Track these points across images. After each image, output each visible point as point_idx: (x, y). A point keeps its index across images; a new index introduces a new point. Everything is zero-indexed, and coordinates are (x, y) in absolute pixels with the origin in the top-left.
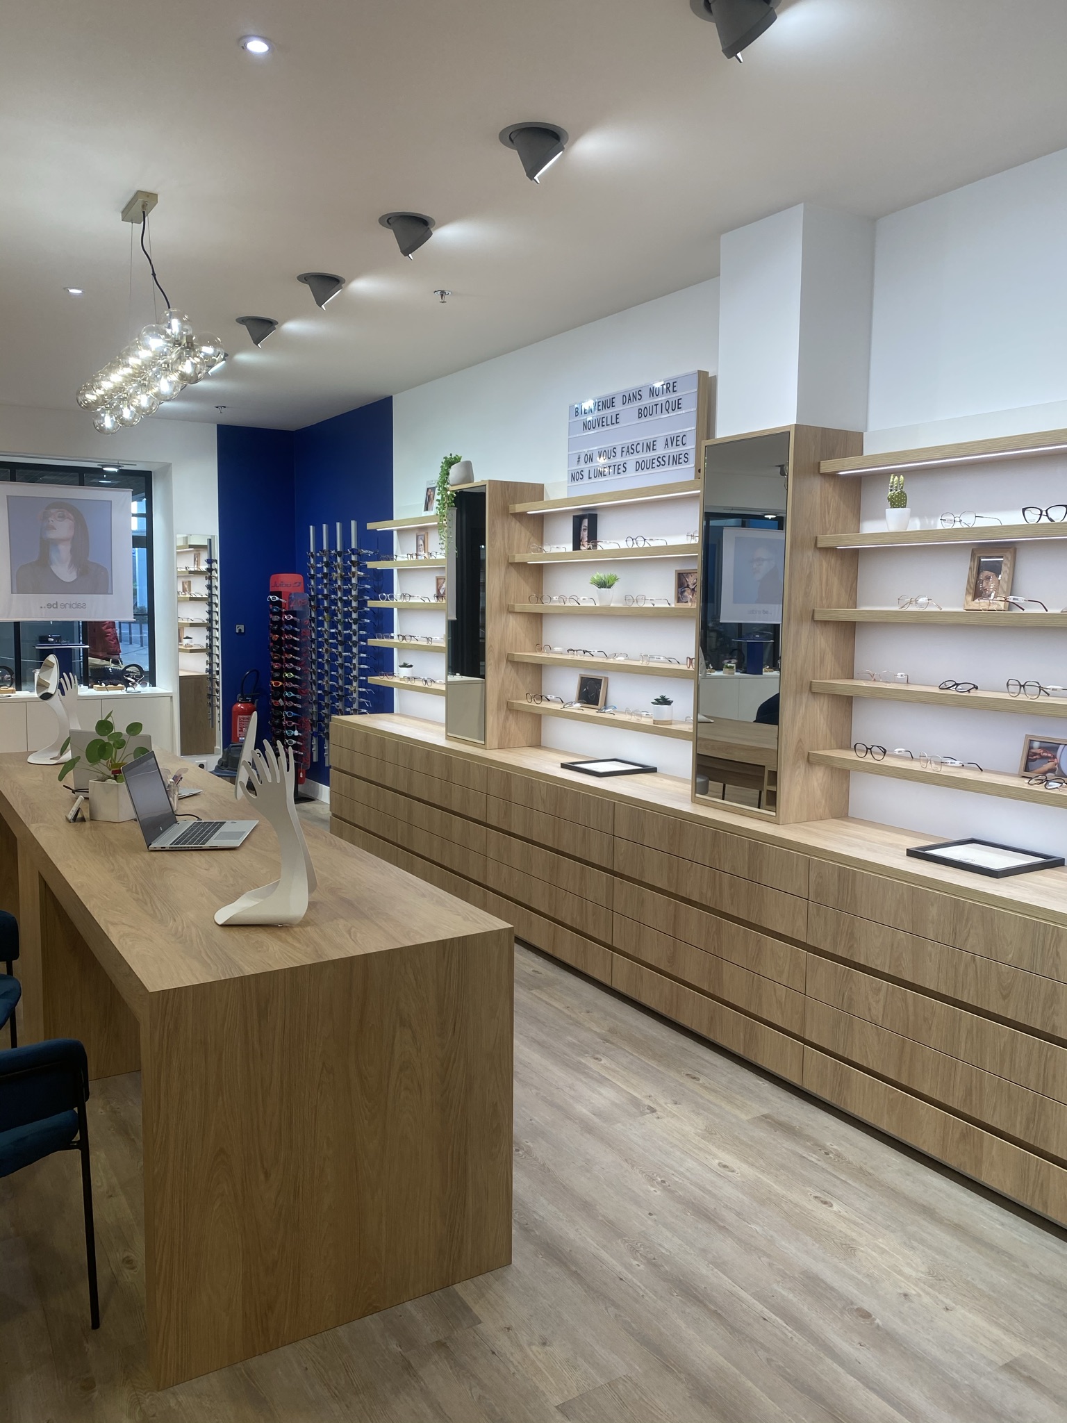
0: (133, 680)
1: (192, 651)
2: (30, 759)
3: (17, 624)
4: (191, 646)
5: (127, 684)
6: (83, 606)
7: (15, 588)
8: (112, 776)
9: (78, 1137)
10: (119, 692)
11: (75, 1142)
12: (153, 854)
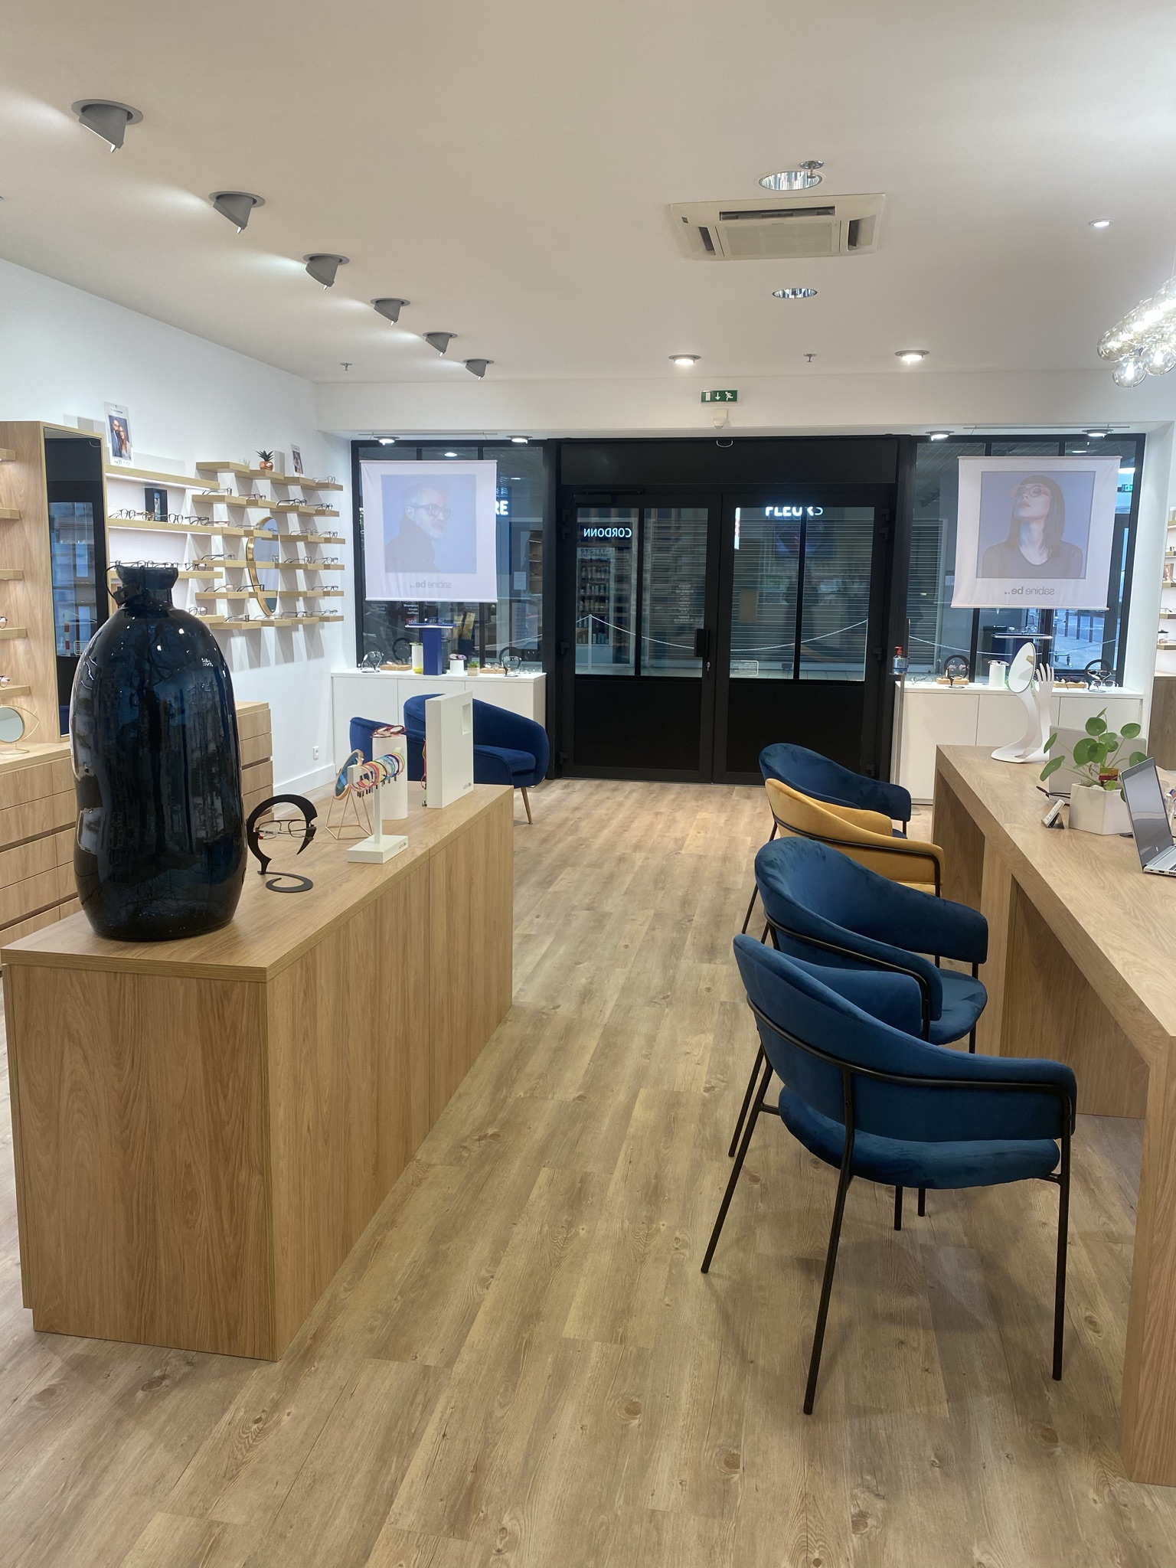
0: (1098, 678)
1: (1167, 648)
2: (994, 755)
3: (977, 611)
4: (1166, 642)
5: (1089, 680)
6: (1051, 592)
7: (980, 571)
8: (1099, 782)
9: (1057, 1171)
10: (1080, 691)
11: (1055, 1175)
12: (1148, 876)
